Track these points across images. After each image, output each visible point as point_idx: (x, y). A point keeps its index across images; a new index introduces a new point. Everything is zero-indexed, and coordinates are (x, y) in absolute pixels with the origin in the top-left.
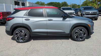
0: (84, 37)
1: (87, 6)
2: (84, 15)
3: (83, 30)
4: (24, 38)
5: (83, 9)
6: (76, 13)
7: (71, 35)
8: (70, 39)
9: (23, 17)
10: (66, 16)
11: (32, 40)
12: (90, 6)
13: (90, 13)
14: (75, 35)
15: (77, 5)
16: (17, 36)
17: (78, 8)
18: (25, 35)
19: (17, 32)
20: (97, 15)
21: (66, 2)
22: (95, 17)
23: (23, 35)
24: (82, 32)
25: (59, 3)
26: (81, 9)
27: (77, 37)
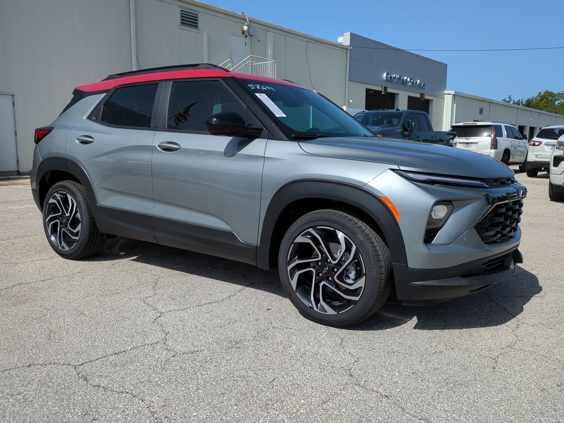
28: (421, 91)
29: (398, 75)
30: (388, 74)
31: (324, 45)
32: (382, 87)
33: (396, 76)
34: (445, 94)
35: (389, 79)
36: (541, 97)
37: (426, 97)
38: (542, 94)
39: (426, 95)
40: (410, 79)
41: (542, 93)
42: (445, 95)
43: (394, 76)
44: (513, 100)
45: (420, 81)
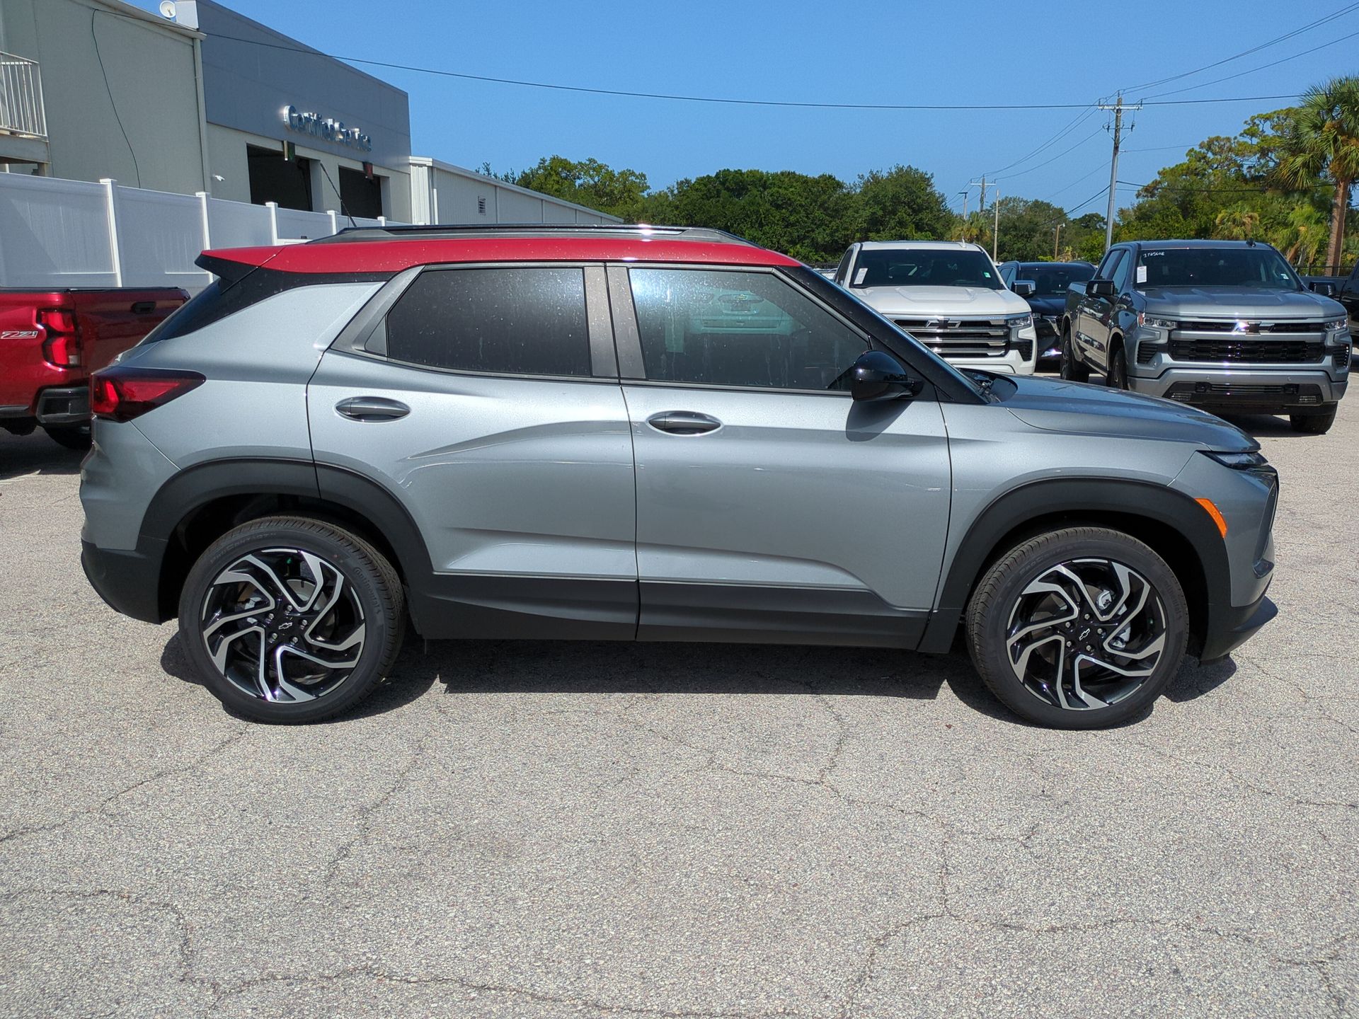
0: (1133, 665)
1: (1203, 232)
2: (1149, 352)
3: (1122, 572)
4: (322, 653)
5: (1142, 274)
6: (1043, 331)
7: (962, 630)
8: (945, 691)
9: (311, 378)
10: (900, 370)
11: (438, 686)
12: (1242, 244)
13: (1240, 331)
14: (1017, 636)
15: (1060, 214)
16: (227, 629)
17: (1079, 262)
18: (345, 617)
19: (228, 577)
20: (1328, 361)
21: (925, 181)
22: (1292, 389)
23: (312, 613)
24: (1105, 597)
25: (829, 183)
26: (1118, 281)
27: (1040, 668)
28: (365, 156)
29: (314, 114)
30: (292, 110)
31: (136, 22)
32: (283, 142)
33: (309, 115)
34: (410, 164)
35: (296, 122)
36: (545, 169)
37: (377, 171)
38: (547, 163)
39: (375, 165)
40: (340, 125)
41: (546, 161)
42: (411, 166)
43: (306, 115)
44: (493, 174)
45: (360, 131)
